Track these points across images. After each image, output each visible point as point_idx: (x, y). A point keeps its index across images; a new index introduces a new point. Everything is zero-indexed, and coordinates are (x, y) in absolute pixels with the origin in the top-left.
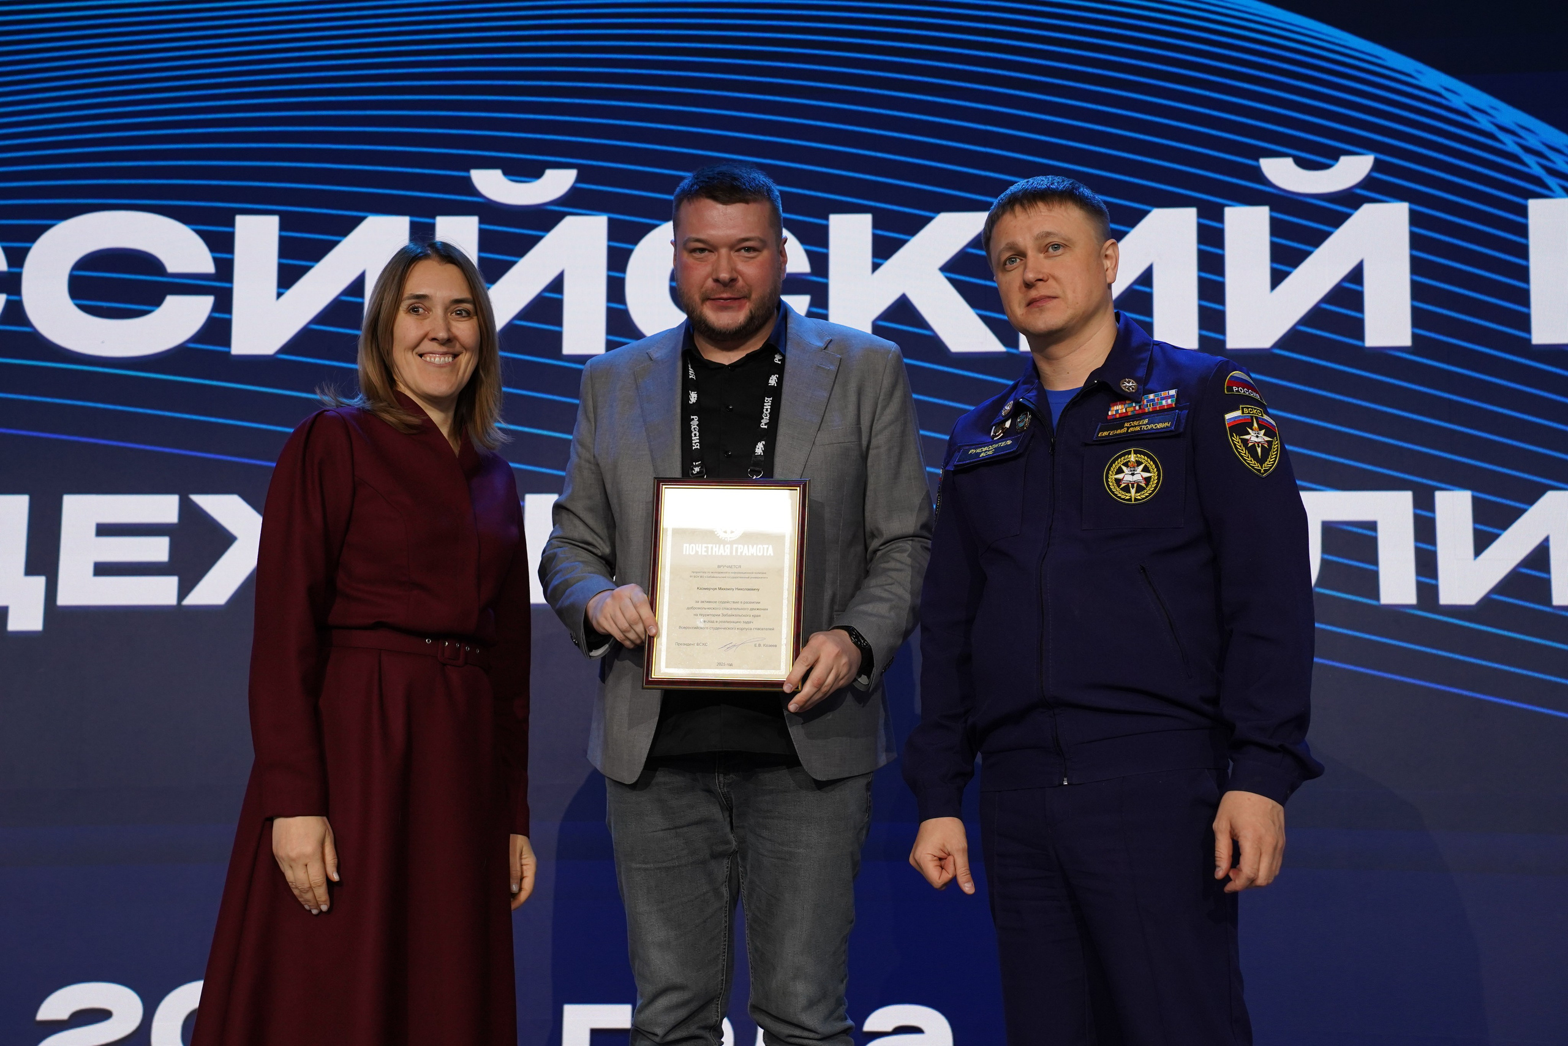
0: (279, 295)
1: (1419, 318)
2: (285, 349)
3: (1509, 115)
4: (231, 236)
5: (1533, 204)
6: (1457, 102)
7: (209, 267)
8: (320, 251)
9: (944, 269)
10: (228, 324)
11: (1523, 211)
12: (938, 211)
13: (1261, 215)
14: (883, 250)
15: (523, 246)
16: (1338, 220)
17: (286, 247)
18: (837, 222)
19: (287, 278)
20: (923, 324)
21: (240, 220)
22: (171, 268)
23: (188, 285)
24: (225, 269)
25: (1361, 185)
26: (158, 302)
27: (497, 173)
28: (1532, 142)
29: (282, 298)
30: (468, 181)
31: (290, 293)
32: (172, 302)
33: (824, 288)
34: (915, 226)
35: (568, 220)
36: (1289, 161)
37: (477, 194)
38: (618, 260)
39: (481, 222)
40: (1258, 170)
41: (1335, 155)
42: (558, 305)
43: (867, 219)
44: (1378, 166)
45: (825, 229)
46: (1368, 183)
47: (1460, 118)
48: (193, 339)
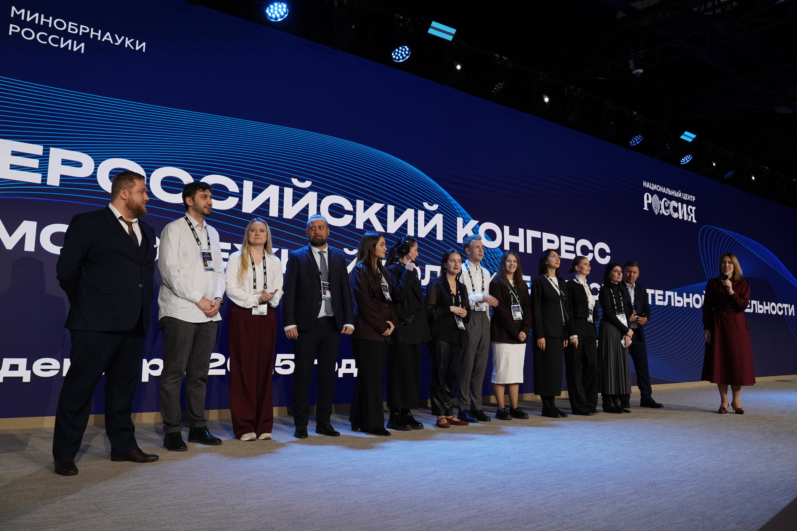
0: (252, 200)
1: (444, 236)
2: (253, 212)
3: (455, 202)
4: (243, 185)
5: (458, 218)
6: (449, 198)
7: (238, 191)
8: (261, 191)
9: (376, 214)
10: (242, 205)
11: (456, 219)
12: (375, 202)
13: (423, 212)
14: (366, 208)
15: (302, 196)
16: (434, 216)
17: (254, 189)
18: (358, 201)
19: (254, 196)
20: (372, 225)
21: (245, 181)
22: (230, 190)
23: (234, 195)
24: (241, 192)
25: (436, 210)
26: (227, 198)
27: (297, 180)
28: (458, 207)
29: (253, 200)
30: (291, 180)
31: (254, 200)
32: (230, 198)
33: (355, 214)
34: (371, 204)
35: (310, 192)
36: (427, 203)
37: (292, 183)
38: (319, 203)
39: (293, 190)
40: (423, 204)
41: (433, 204)
42: (308, 210)
43: (363, 201)
44: (439, 207)
45: (356, 202)
46: (437, 210)
47: (449, 201)
48: (234, 207)
